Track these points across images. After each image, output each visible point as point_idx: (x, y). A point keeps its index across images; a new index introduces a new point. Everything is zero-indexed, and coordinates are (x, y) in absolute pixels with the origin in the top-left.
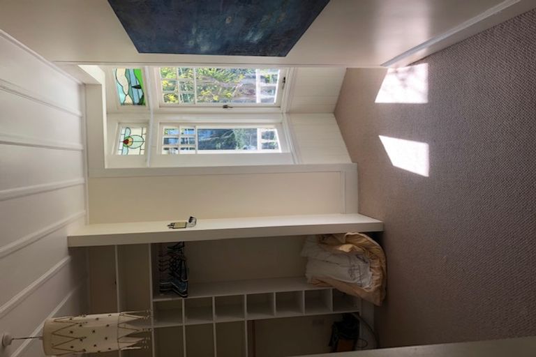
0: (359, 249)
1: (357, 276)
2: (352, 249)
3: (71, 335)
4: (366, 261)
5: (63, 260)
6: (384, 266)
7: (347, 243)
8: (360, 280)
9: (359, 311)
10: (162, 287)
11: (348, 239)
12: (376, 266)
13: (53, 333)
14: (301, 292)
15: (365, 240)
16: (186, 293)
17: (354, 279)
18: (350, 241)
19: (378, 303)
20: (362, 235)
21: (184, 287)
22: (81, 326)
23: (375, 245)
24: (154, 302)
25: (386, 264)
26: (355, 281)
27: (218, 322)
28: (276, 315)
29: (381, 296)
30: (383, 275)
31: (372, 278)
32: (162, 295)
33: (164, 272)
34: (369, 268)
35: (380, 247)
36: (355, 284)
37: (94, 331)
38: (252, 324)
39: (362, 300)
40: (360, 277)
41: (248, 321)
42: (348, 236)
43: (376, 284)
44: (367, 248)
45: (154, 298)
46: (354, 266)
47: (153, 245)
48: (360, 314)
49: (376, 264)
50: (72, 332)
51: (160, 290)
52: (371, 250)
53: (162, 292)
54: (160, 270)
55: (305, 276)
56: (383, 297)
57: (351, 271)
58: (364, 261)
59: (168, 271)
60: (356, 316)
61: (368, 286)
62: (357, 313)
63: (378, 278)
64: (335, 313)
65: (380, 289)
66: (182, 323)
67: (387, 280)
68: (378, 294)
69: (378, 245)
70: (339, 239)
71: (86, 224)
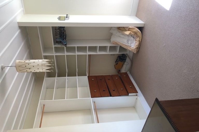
0: (132, 33)
1: (129, 43)
2: (130, 33)
3: (25, 67)
4: (135, 37)
5: (18, 32)
6: (141, 40)
7: (129, 30)
8: (131, 44)
9: (128, 53)
10: (57, 41)
11: (129, 29)
12: (138, 40)
13: (19, 66)
14: (108, 46)
15: (135, 30)
16: (66, 45)
17: (128, 44)
18: (130, 30)
19: (135, 52)
20: (135, 28)
21: (65, 43)
22: (29, 64)
23: (139, 32)
24: (54, 47)
25: (142, 40)
26: (129, 45)
27: (78, 54)
28: (99, 53)
29: (137, 50)
30: (140, 43)
31: (135, 44)
32: (57, 44)
33: (57, 36)
34: (135, 40)
35: (141, 33)
36: (128, 46)
37: (33, 66)
38: (90, 56)
39: (130, 51)
40: (131, 43)
41: (88, 55)
42: (129, 28)
43: (136, 46)
44: (136, 33)
45: (54, 45)
46: (129, 39)
47: (53, 27)
48: (128, 54)
49: (138, 39)
50: (26, 66)
51: (56, 42)
52: (137, 34)
53: (57, 43)
54: (56, 35)
55: (110, 40)
56: (138, 51)
57: (128, 41)
58: (134, 37)
59: (59, 36)
60: (126, 55)
61: (133, 47)
62: (127, 54)
63: (138, 44)
64: (119, 53)
65: (137, 48)
66: (65, 54)
67: (140, 45)
68: (136, 50)
69: (140, 32)
70: (126, 29)
71: (24, 14)
